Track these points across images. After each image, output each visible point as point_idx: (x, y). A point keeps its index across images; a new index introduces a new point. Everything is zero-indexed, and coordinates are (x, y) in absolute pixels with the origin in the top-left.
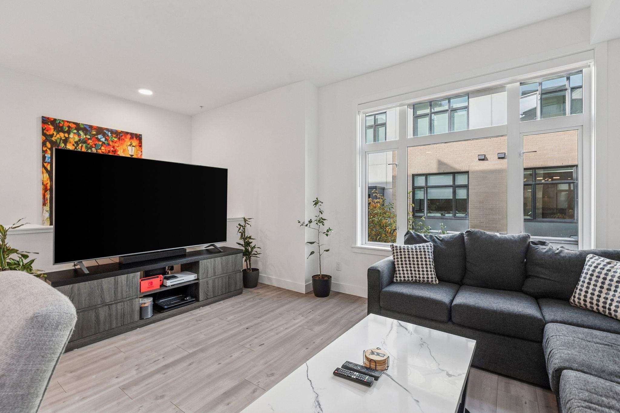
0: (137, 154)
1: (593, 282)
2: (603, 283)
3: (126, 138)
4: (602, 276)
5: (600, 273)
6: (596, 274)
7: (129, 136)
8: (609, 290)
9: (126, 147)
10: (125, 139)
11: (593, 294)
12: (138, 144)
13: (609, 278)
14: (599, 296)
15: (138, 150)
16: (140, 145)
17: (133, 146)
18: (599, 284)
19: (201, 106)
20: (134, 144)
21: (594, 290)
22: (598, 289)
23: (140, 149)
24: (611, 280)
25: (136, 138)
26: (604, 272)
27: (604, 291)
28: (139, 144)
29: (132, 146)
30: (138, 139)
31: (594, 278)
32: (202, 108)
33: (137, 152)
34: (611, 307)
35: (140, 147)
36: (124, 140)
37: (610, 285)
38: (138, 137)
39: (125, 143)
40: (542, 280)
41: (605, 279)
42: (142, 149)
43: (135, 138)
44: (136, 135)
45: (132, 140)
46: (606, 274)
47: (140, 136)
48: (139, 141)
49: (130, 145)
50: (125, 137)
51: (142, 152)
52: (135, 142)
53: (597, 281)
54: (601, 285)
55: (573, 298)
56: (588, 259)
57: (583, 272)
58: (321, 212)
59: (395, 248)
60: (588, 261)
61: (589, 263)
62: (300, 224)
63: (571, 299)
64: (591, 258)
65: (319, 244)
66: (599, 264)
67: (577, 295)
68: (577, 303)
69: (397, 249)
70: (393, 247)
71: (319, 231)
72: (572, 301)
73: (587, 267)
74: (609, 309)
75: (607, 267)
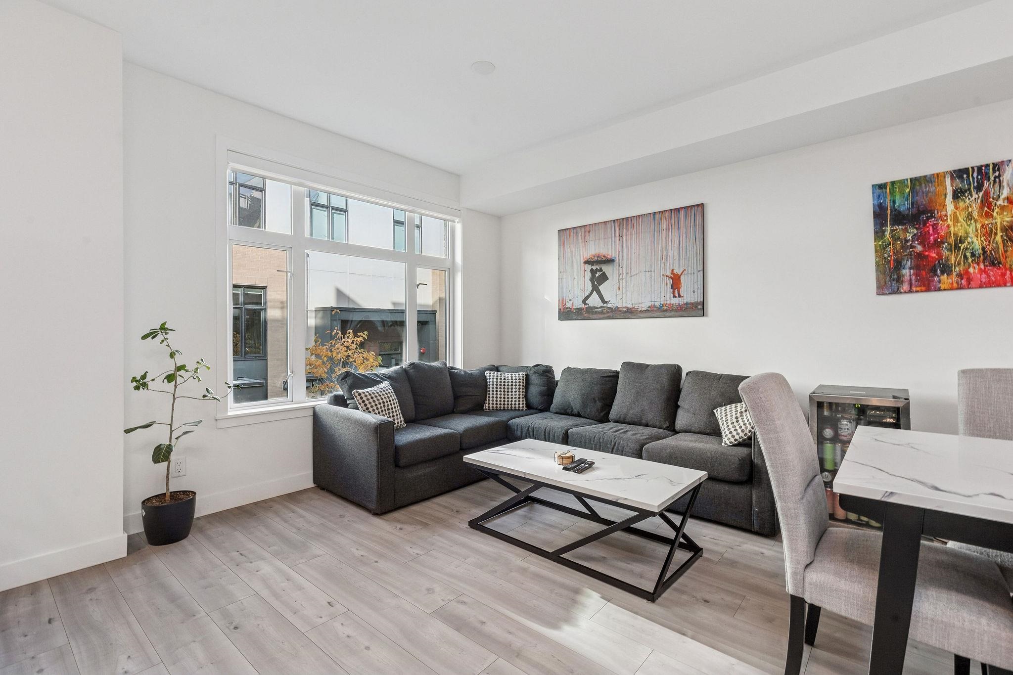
1: (499, 390)
2: (504, 388)
4: (502, 384)
5: (500, 382)
6: (498, 383)
11: (500, 398)
14: (504, 398)
21: (500, 394)
22: (502, 393)
26: (503, 380)
27: (506, 393)
31: (498, 387)
37: (508, 389)
40: (471, 397)
46: (504, 382)
53: (500, 388)
54: (503, 390)
55: (487, 405)
56: (488, 374)
57: (489, 385)
58: (172, 355)
59: (363, 395)
60: (490, 376)
61: (491, 377)
62: (135, 384)
63: (486, 406)
64: (490, 373)
65: (171, 425)
66: (497, 376)
67: (491, 402)
68: (491, 408)
69: (366, 396)
70: (360, 394)
71: (174, 395)
72: (487, 408)
73: (491, 380)
74: (511, 404)
75: (503, 377)
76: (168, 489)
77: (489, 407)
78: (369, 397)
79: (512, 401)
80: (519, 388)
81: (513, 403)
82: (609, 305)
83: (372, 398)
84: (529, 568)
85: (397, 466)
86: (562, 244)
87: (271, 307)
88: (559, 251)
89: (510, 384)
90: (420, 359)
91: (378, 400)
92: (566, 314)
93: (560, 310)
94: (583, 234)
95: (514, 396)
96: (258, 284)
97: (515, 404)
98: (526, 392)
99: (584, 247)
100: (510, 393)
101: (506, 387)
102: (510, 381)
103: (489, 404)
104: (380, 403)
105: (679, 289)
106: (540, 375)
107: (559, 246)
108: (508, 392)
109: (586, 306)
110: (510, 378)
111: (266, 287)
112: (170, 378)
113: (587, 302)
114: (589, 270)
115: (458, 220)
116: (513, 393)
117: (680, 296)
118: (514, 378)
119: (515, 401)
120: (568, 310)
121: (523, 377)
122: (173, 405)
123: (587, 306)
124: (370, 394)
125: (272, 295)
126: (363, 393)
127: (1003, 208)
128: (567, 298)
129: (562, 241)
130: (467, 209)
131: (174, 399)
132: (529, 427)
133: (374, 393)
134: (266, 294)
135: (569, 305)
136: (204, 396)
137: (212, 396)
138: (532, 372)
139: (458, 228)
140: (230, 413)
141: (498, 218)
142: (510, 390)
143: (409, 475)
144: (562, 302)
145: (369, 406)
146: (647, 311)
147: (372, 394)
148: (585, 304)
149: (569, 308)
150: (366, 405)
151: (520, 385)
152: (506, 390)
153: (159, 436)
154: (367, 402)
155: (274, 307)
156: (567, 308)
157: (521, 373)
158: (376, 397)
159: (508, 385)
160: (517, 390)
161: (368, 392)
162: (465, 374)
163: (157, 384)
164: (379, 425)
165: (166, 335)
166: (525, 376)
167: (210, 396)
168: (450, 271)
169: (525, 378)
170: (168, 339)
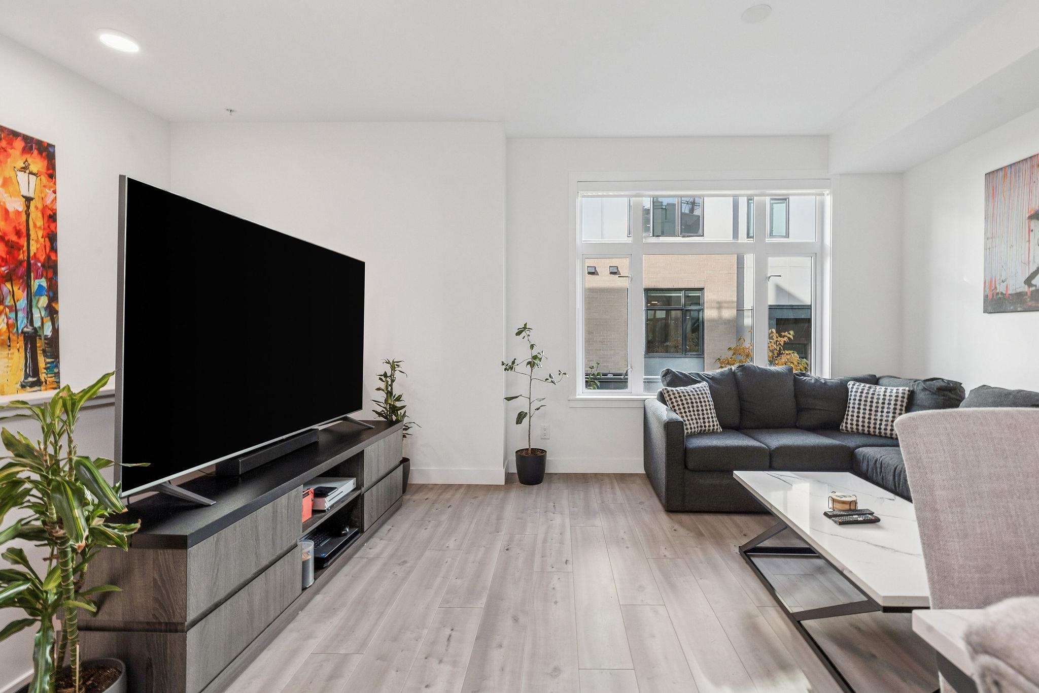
0: (43, 196)
1: (862, 407)
2: (871, 406)
3: (12, 148)
4: (869, 400)
5: (867, 397)
6: (863, 399)
7: (19, 144)
8: (876, 411)
9: (12, 174)
10: (10, 151)
11: (864, 418)
12: (44, 170)
13: (875, 401)
14: (870, 419)
15: (45, 186)
16: (50, 172)
17: (31, 173)
18: (868, 408)
19: (232, 108)
20: (34, 168)
21: (864, 413)
22: (867, 412)
23: (52, 184)
24: (877, 403)
25: (40, 153)
26: (870, 396)
27: (873, 413)
28: (48, 169)
29: (28, 171)
30: (44, 154)
31: (863, 403)
32: (233, 113)
33: (41, 192)
34: (882, 427)
35: (50, 180)
36: (5, 151)
37: (877, 407)
38: (46, 152)
39: (9, 160)
40: (818, 412)
41: (872, 402)
42: (55, 184)
43: (35, 152)
44: (39, 143)
45: (27, 156)
46: (872, 398)
47: (51, 150)
48: (46, 161)
49: (24, 169)
50: (8, 143)
51: (55, 192)
52: (37, 164)
53: (865, 405)
54: (869, 408)
55: (844, 425)
56: (851, 386)
57: (850, 399)
58: (532, 346)
59: (671, 393)
60: (852, 388)
61: (854, 390)
62: (504, 367)
63: (842, 426)
64: (854, 385)
65: (530, 399)
66: (863, 389)
67: (849, 422)
68: (849, 429)
69: (674, 394)
70: (668, 392)
71: (531, 377)
72: (844, 428)
73: (853, 394)
74: (880, 429)
75: (871, 391)
76: (530, 446)
77: (846, 427)
78: (677, 395)
79: (881, 424)
80: (895, 409)
83: (680, 397)
84: (757, 616)
85: (686, 468)
86: (991, 195)
87: (707, 308)
88: (987, 205)
89: (880, 401)
90: (771, 362)
91: (686, 399)
92: (997, 303)
93: (986, 297)
94: (1028, 173)
95: (885, 419)
96: (696, 287)
97: (886, 430)
99: (1030, 191)
100: (879, 414)
101: (874, 405)
102: (882, 397)
103: (846, 423)
104: (688, 403)
106: (933, 393)
107: (987, 198)
109: (1032, 289)
110: (882, 393)
111: (704, 288)
112: (531, 364)
113: (1034, 282)
115: (828, 192)
116: (885, 414)
118: (888, 394)
119: (886, 425)
120: (1000, 296)
121: (904, 393)
122: (530, 384)
123: (1034, 288)
124: (678, 393)
125: (709, 297)
126: (672, 391)
128: (998, 278)
129: (991, 189)
131: (531, 379)
132: (876, 461)
133: (683, 392)
134: (703, 295)
135: (1001, 288)
136: (547, 379)
137: (552, 380)
138: (920, 387)
139: (828, 200)
140: (578, 397)
141: (899, 175)
142: (880, 410)
143: (701, 481)
144: (990, 284)
145: (675, 404)
147: (681, 392)
148: (1031, 286)
149: (1002, 293)
150: (672, 403)
151: (895, 404)
152: (874, 409)
153: (521, 405)
154: (674, 400)
155: (712, 308)
156: (998, 294)
157: (901, 389)
158: (685, 396)
160: (891, 411)
161: (677, 390)
162: (815, 383)
163: (522, 368)
164: (668, 422)
165: (528, 333)
166: (907, 393)
167: (550, 380)
168: (817, 256)
169: (906, 396)
170: (529, 335)
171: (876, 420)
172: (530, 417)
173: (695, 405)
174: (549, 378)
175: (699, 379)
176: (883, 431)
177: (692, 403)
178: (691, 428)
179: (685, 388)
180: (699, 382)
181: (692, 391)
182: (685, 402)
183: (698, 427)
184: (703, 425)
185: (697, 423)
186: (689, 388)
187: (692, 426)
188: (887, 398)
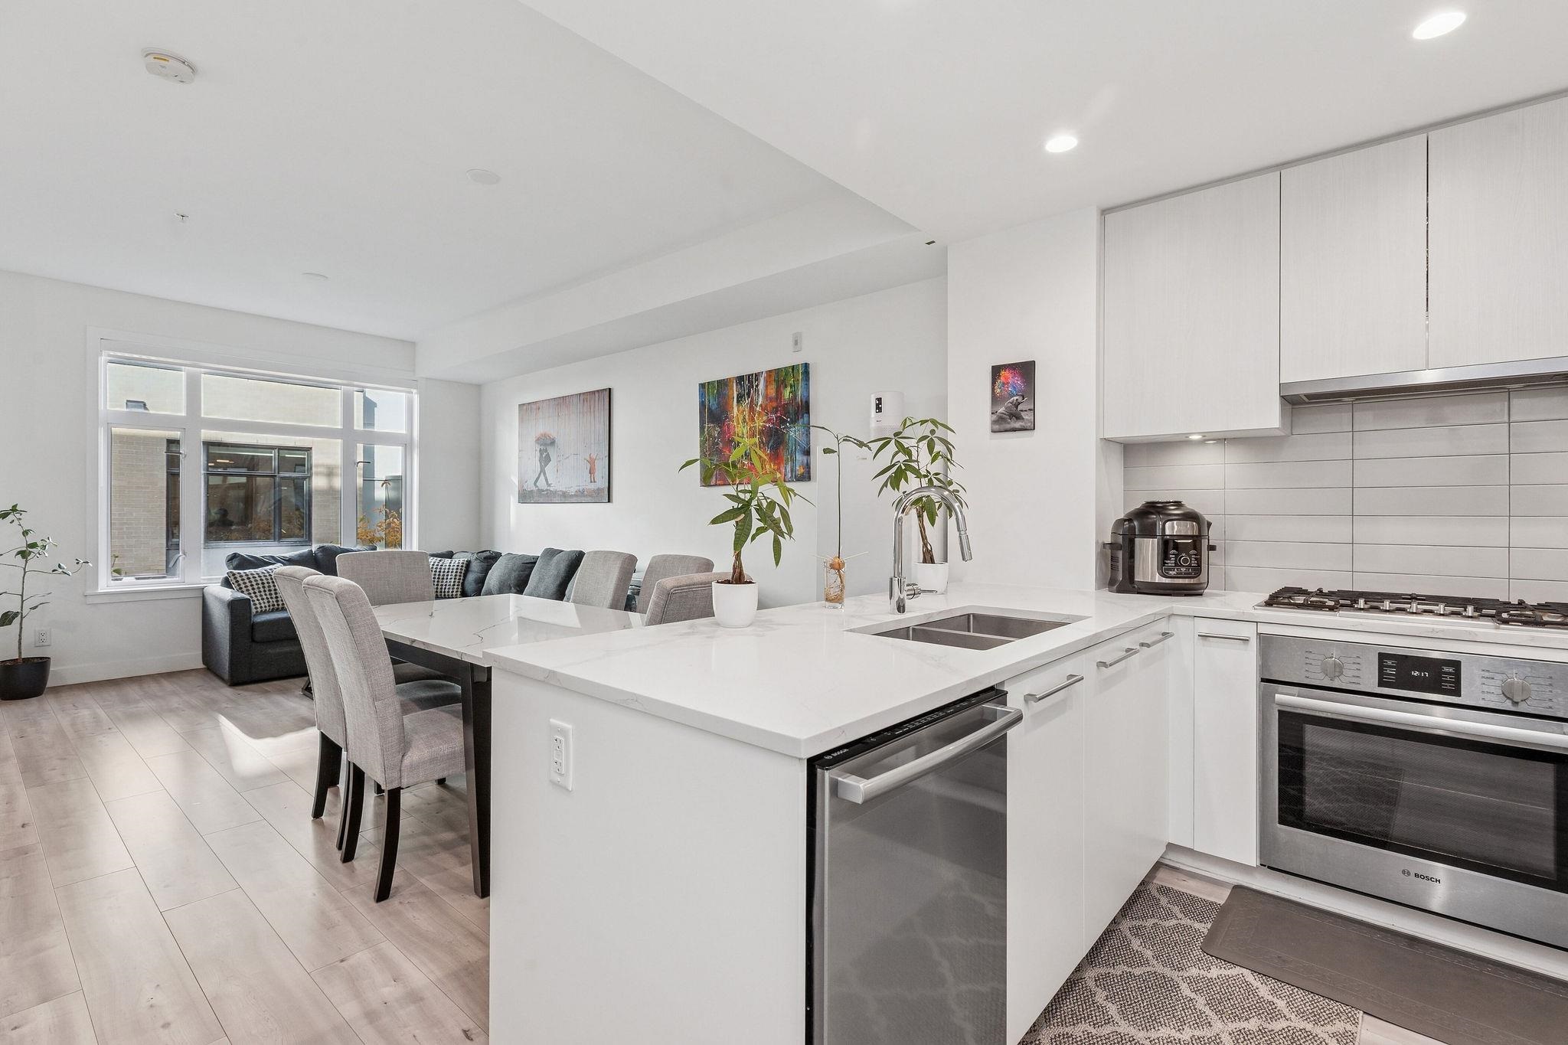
1: (436, 576)
5: (438, 568)
6: (436, 570)
13: (443, 570)
21: (438, 582)
22: (440, 580)
31: (436, 573)
37: (444, 575)
41: (441, 572)
46: (441, 569)
53: (438, 575)
58: (25, 533)
59: (237, 576)
60: (431, 562)
61: (432, 564)
64: (431, 560)
65: (22, 596)
69: (241, 576)
70: (234, 575)
71: (24, 569)
74: (444, 592)
75: (441, 563)
76: (20, 653)
78: (245, 577)
79: (445, 588)
80: (456, 575)
81: (447, 590)
82: (552, 489)
83: (248, 578)
85: (253, 641)
87: (316, 475)
88: (519, 427)
89: (446, 571)
91: (256, 580)
92: (525, 497)
93: (520, 492)
94: (536, 411)
95: (448, 584)
96: (298, 445)
97: (448, 592)
98: (464, 580)
99: (536, 425)
100: (445, 581)
101: (442, 574)
102: (447, 567)
104: (258, 584)
105: (594, 473)
106: (482, 561)
107: (520, 422)
108: (443, 579)
110: (448, 564)
111: (311, 448)
112: (23, 554)
113: (537, 484)
114: (538, 449)
115: (417, 392)
116: (448, 580)
117: (594, 482)
118: (452, 564)
119: (449, 589)
120: (525, 492)
121: (463, 563)
122: (24, 578)
123: (537, 488)
124: (247, 575)
125: (317, 459)
126: (239, 574)
127: (759, 413)
129: (521, 416)
130: (427, 378)
131: (25, 573)
133: (252, 574)
134: (310, 457)
135: (525, 487)
136: (54, 571)
137: (63, 570)
138: (474, 557)
139: (416, 398)
140: (100, 590)
141: (477, 388)
142: (445, 577)
144: (521, 483)
145: (243, 586)
146: (576, 496)
147: (249, 574)
148: (536, 486)
150: (239, 585)
151: (456, 572)
152: (441, 577)
154: (241, 582)
155: (321, 475)
156: (524, 490)
157: (461, 560)
158: (254, 577)
159: (444, 572)
160: (453, 577)
161: (245, 573)
163: (7, 558)
164: (232, 601)
165: (18, 515)
166: (465, 562)
167: (61, 570)
168: (408, 446)
169: (464, 565)
170: (20, 519)
171: (442, 585)
172: (22, 618)
173: (266, 585)
174: (57, 568)
175: (274, 562)
176: (447, 594)
177: (263, 583)
178: (261, 607)
179: (256, 570)
180: (274, 564)
181: (263, 573)
182: (254, 583)
183: (269, 606)
184: (275, 603)
185: (269, 602)
186: (259, 570)
187: (263, 605)
188: (451, 567)
